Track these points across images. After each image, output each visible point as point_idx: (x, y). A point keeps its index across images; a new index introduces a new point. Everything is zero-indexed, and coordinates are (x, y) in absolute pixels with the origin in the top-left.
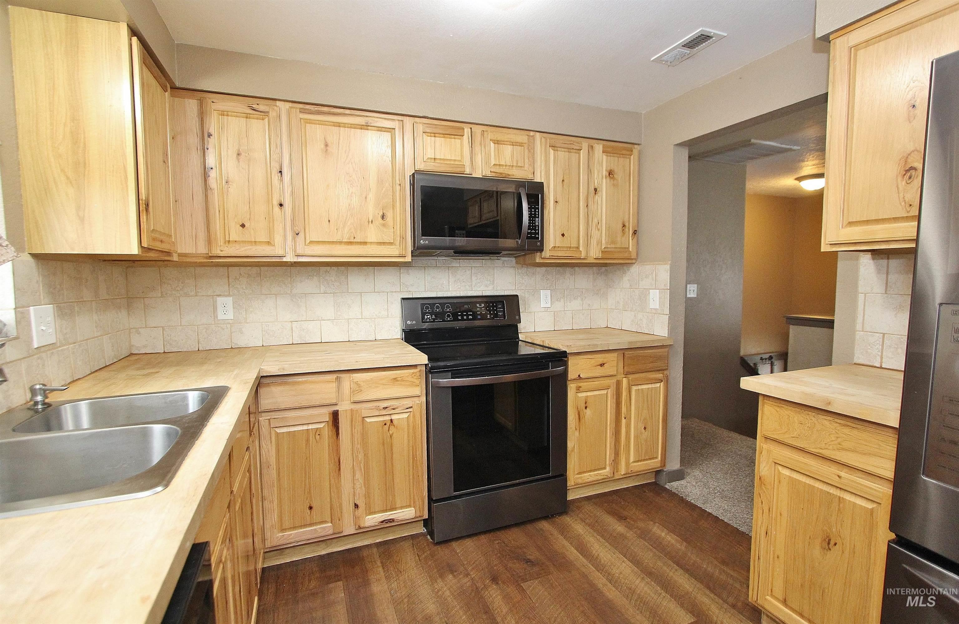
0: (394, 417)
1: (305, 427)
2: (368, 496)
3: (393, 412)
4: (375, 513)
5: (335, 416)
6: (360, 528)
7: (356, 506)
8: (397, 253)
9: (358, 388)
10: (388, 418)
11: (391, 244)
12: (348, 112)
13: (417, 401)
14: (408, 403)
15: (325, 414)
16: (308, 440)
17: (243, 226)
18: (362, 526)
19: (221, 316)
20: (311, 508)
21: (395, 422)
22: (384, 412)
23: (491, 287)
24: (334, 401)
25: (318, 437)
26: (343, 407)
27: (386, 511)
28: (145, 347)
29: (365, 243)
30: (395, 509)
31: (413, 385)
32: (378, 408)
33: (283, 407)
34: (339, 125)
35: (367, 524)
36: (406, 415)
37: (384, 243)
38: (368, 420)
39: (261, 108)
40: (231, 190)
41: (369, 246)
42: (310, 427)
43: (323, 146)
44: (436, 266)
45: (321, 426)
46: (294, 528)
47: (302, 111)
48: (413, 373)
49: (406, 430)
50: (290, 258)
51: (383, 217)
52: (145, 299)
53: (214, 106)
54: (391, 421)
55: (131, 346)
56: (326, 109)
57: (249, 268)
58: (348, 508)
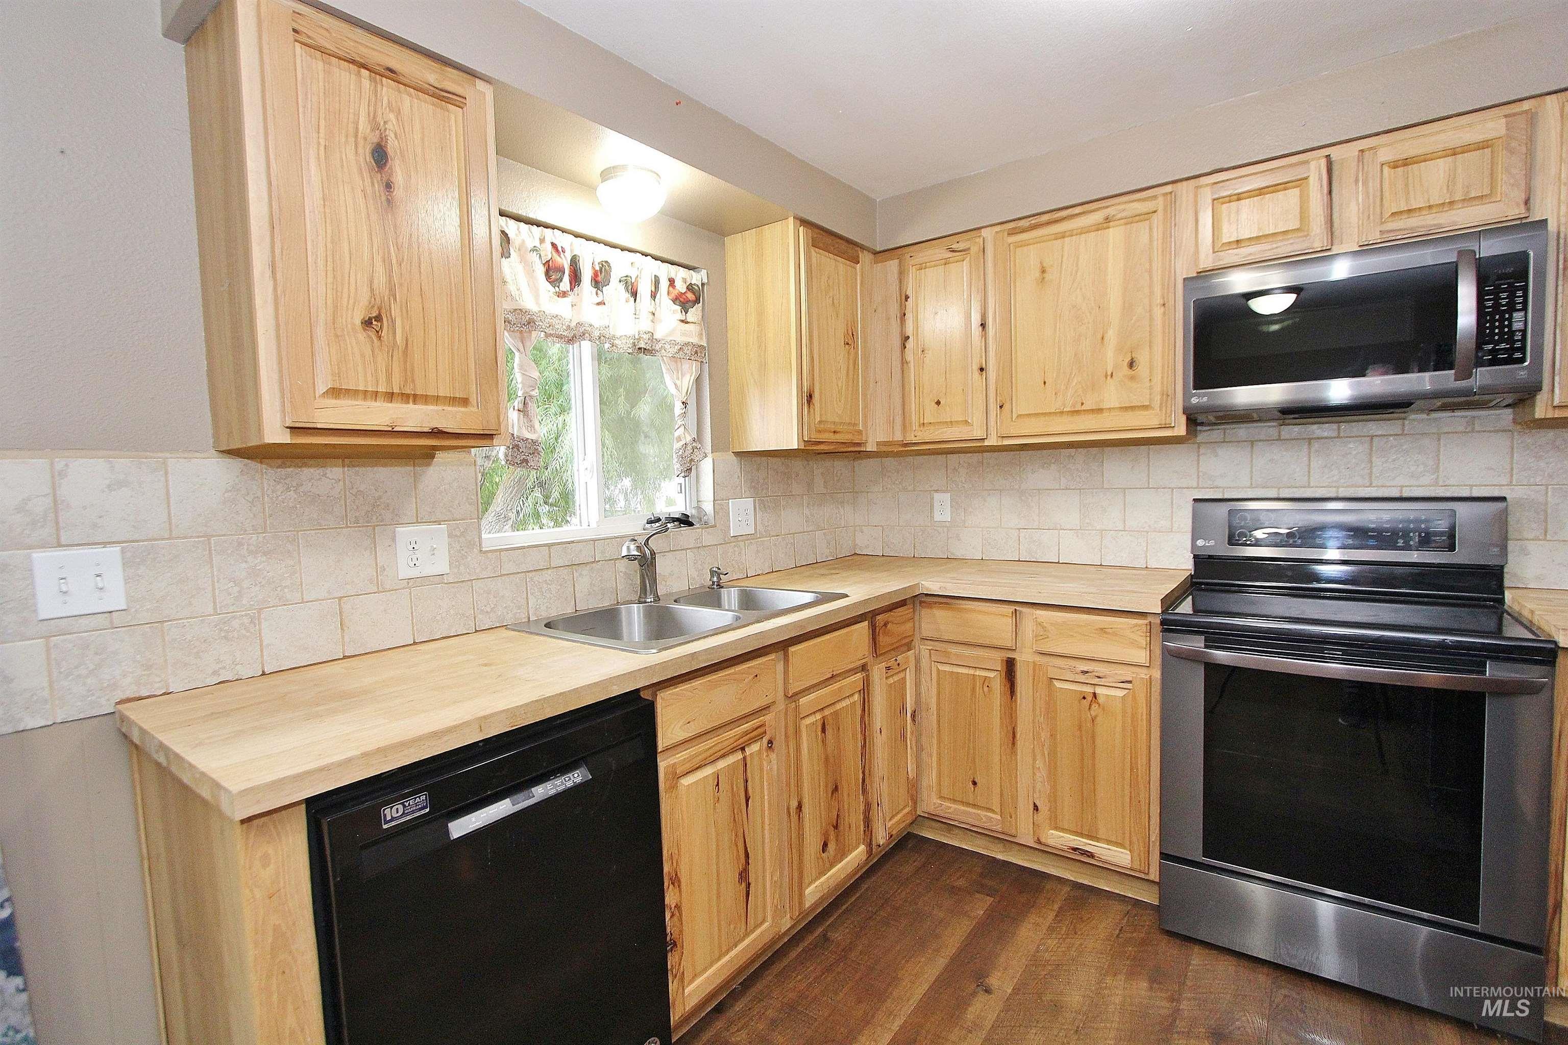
0: (1099, 690)
1: (971, 672)
2: (1053, 798)
3: (1096, 681)
4: (1063, 830)
5: (1010, 665)
6: (1039, 841)
7: (1036, 808)
8: (1155, 422)
9: (1042, 633)
10: (1089, 689)
11: (1145, 407)
12: (1077, 210)
13: (1143, 674)
14: (1126, 673)
15: (996, 660)
16: (973, 690)
17: (938, 403)
18: (1043, 840)
19: (938, 517)
20: (974, 783)
21: (1101, 700)
22: (1082, 678)
23: (1427, 479)
24: (1009, 644)
25: (986, 689)
26: (1024, 658)
27: (1081, 835)
28: (867, 547)
29: (1100, 411)
30: (1098, 840)
31: (1133, 644)
32: (1072, 670)
33: (946, 638)
34: (1062, 235)
35: (1051, 842)
36: (1120, 693)
37: (1132, 408)
38: (1058, 684)
39: (961, 246)
40: (927, 360)
41: (1106, 414)
42: (978, 673)
43: (1038, 274)
44: (1279, 439)
45: (992, 675)
46: (954, 801)
47: (1012, 232)
48: (1136, 625)
49: (1120, 717)
50: (992, 441)
51: (1131, 364)
52: (869, 494)
53: (913, 262)
54: (1095, 695)
55: (855, 545)
56: (1045, 218)
57: (970, 455)
58: (1024, 807)
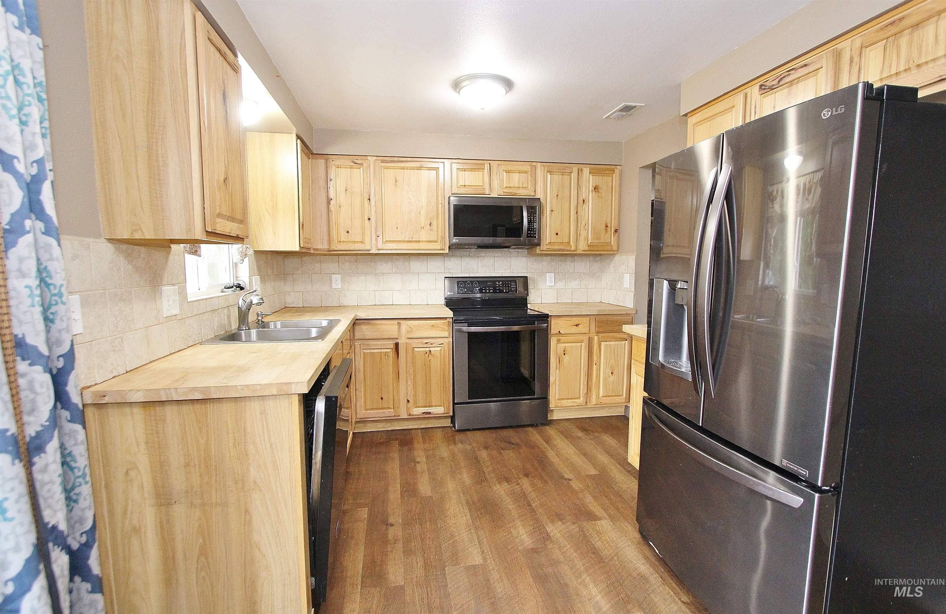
0: (431, 349)
1: (380, 351)
2: (415, 396)
3: (431, 346)
4: (419, 407)
5: (397, 345)
6: (410, 415)
7: (408, 401)
8: (439, 248)
9: (410, 331)
10: (428, 349)
11: (435, 242)
12: (409, 159)
13: (447, 340)
14: (442, 341)
15: (391, 344)
16: (381, 358)
17: (348, 232)
18: (411, 413)
19: (334, 286)
20: (382, 399)
21: (432, 352)
22: (426, 346)
23: (508, 271)
24: (396, 337)
25: (386, 357)
26: (402, 341)
27: (426, 407)
28: (293, 303)
29: (419, 241)
30: (432, 406)
31: (443, 330)
32: (422, 343)
33: (368, 338)
34: (403, 168)
35: (414, 413)
36: (439, 349)
37: (431, 241)
38: (416, 349)
39: (359, 162)
40: (342, 211)
41: (421, 243)
42: (383, 351)
43: (394, 182)
44: (469, 256)
45: (389, 350)
46: (372, 409)
47: (383, 161)
48: (444, 322)
49: (439, 358)
50: (374, 251)
51: (430, 225)
52: (294, 275)
53: (333, 163)
54: (430, 351)
55: (285, 303)
56: (396, 159)
57: (351, 257)
58: (403, 402)
